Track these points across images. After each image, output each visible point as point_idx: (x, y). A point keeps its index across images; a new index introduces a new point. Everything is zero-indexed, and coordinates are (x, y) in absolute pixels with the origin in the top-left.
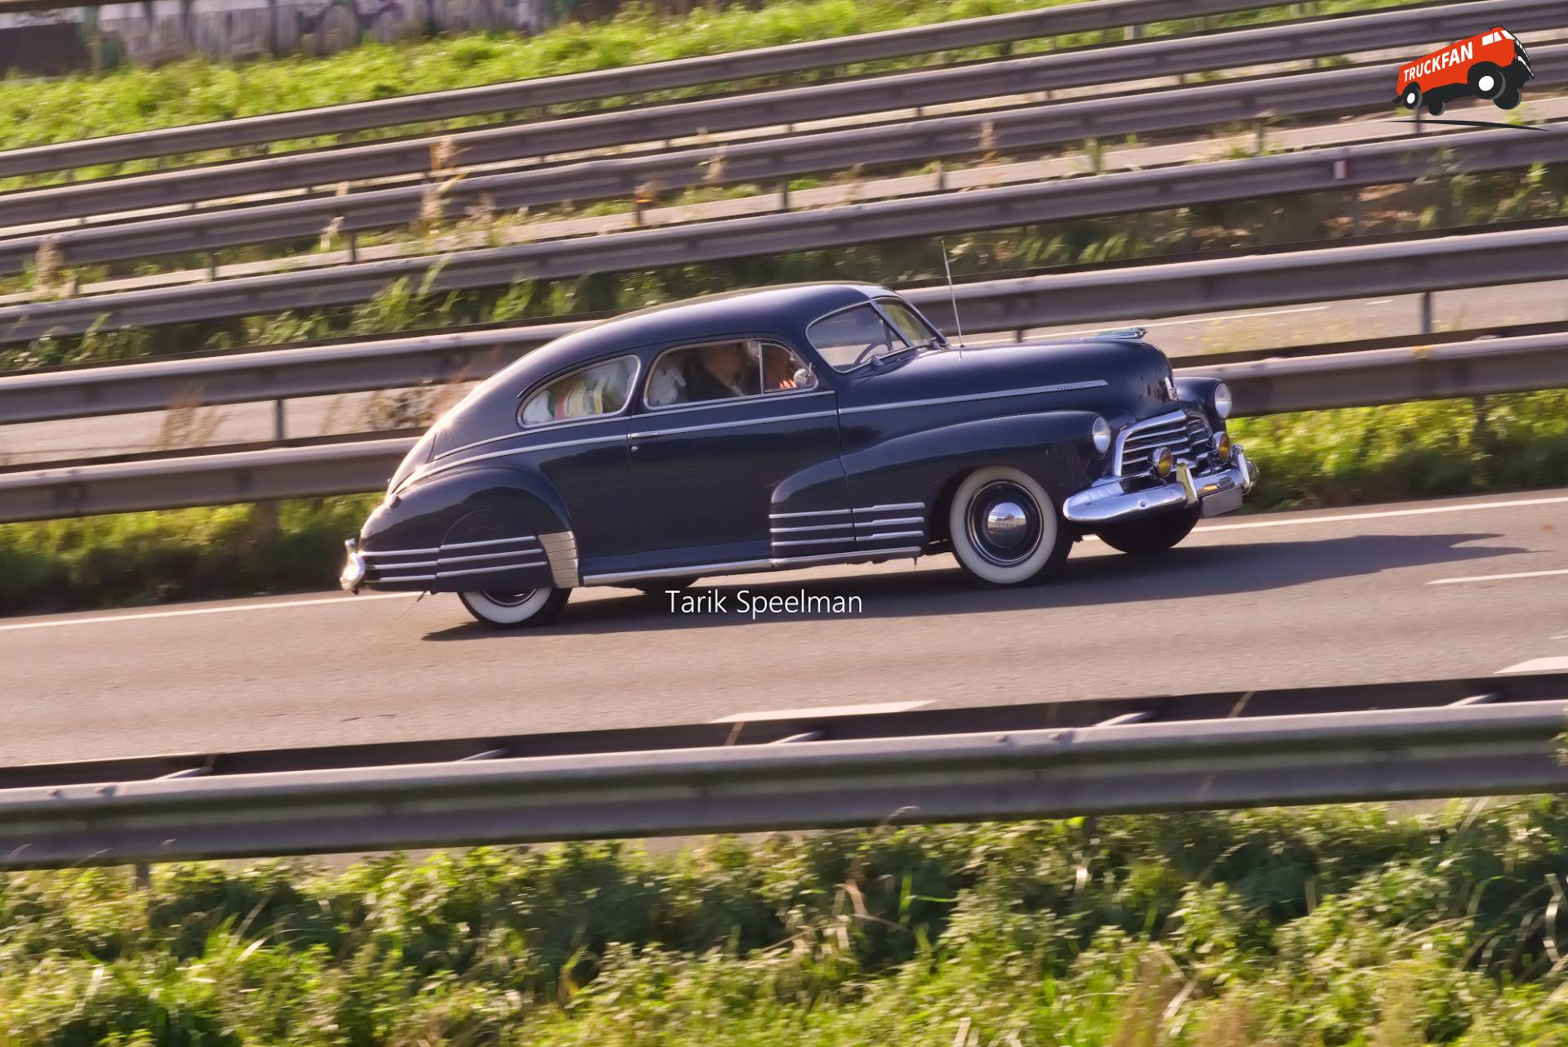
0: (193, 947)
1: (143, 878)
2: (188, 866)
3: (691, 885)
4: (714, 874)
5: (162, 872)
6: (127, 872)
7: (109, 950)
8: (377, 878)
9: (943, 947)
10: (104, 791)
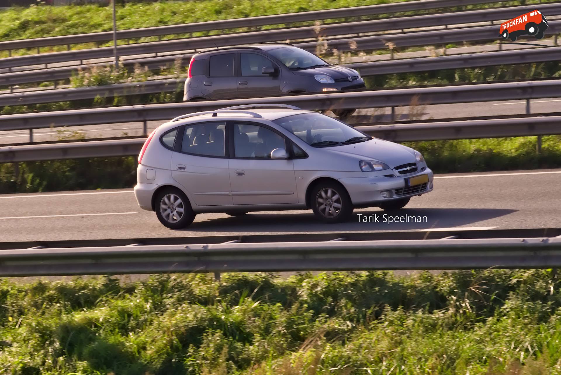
0: (235, 302)
1: (217, 277)
2: (233, 274)
3: (413, 287)
4: (420, 284)
5: (224, 275)
6: (211, 275)
7: (206, 301)
8: (301, 281)
9: (502, 312)
10: (204, 247)
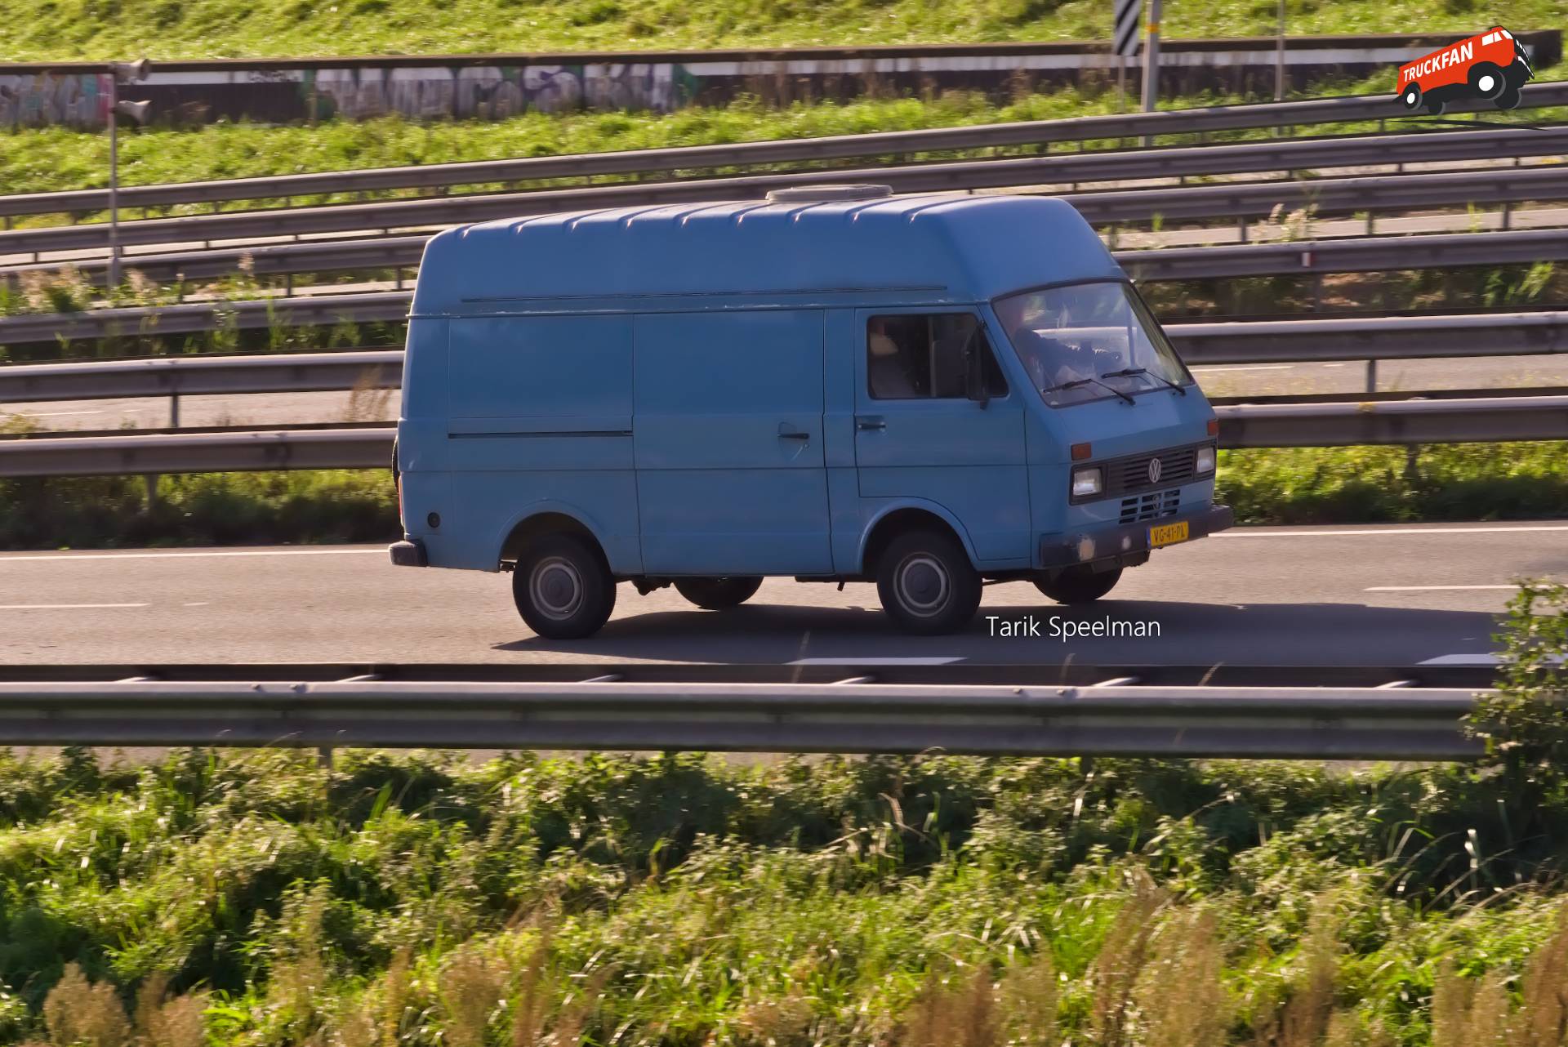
1: (326, 760)
2: (358, 751)
3: (762, 792)
4: (782, 786)
5: (339, 755)
6: (314, 753)
7: (295, 814)
8: (509, 774)
9: (965, 853)
10: (296, 688)
